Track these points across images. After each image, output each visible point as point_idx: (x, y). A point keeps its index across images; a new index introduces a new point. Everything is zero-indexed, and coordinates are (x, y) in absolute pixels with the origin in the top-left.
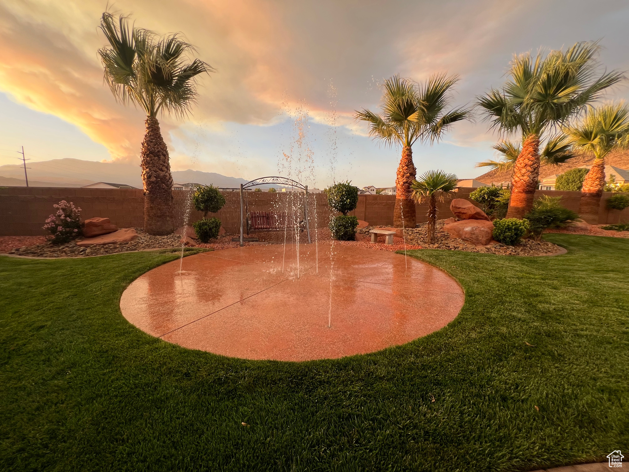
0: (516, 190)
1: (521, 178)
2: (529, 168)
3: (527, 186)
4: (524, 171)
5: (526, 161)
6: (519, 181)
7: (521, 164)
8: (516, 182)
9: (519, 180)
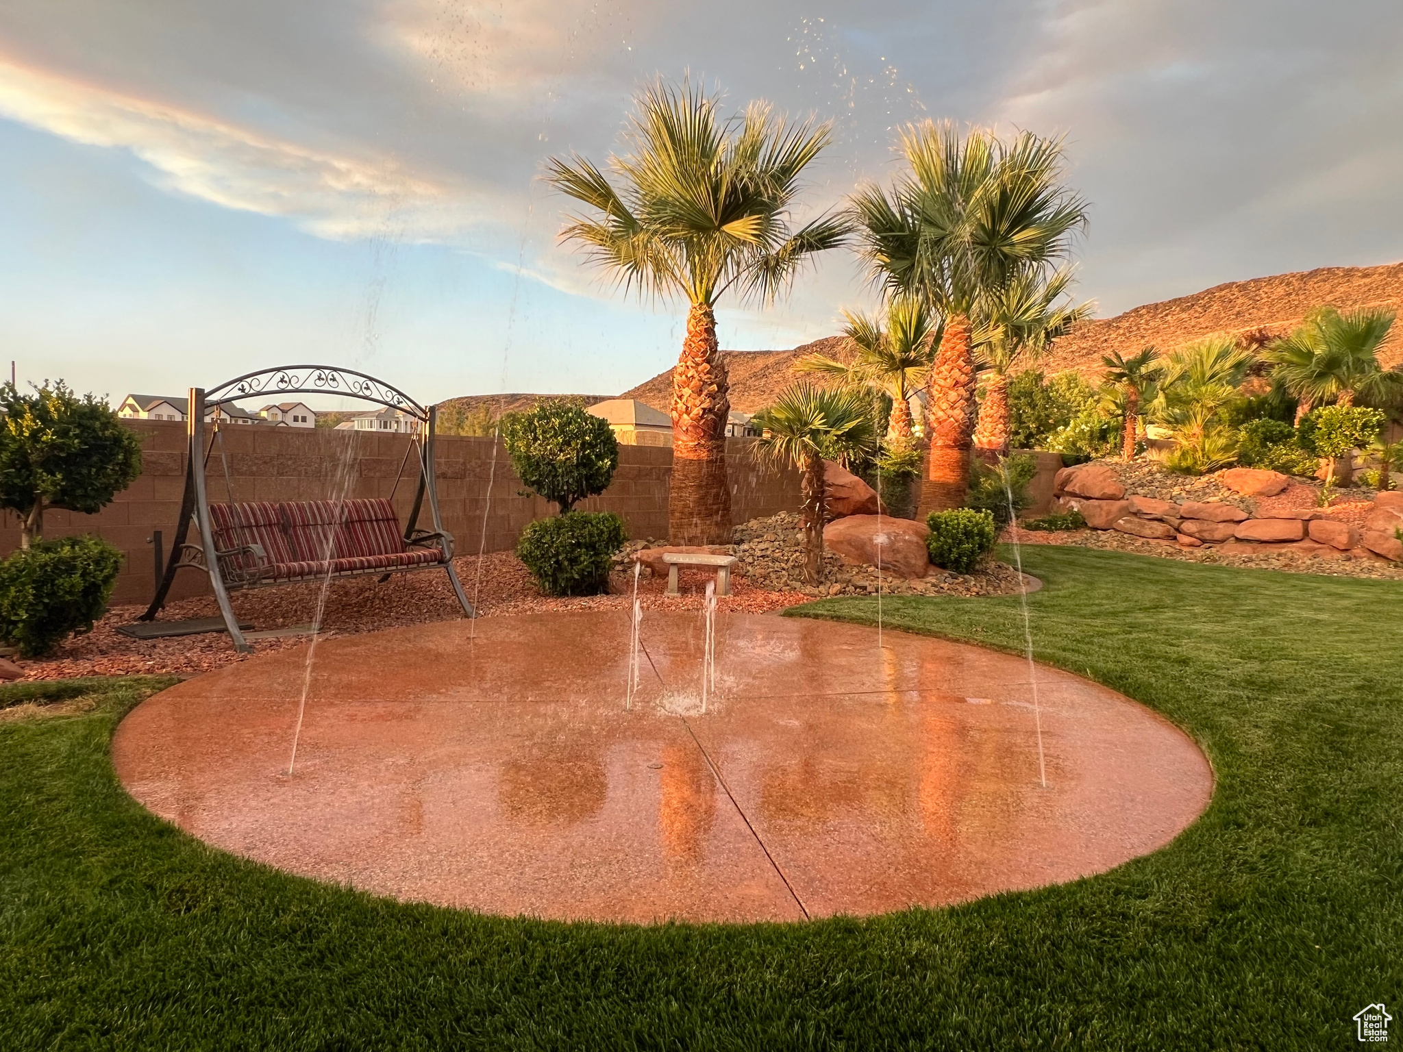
0: (940, 443)
1: (950, 412)
2: (962, 391)
3: (961, 433)
4: (953, 395)
5: (956, 373)
6: (945, 420)
7: (945, 379)
8: (940, 423)
9: (945, 417)
